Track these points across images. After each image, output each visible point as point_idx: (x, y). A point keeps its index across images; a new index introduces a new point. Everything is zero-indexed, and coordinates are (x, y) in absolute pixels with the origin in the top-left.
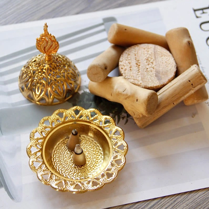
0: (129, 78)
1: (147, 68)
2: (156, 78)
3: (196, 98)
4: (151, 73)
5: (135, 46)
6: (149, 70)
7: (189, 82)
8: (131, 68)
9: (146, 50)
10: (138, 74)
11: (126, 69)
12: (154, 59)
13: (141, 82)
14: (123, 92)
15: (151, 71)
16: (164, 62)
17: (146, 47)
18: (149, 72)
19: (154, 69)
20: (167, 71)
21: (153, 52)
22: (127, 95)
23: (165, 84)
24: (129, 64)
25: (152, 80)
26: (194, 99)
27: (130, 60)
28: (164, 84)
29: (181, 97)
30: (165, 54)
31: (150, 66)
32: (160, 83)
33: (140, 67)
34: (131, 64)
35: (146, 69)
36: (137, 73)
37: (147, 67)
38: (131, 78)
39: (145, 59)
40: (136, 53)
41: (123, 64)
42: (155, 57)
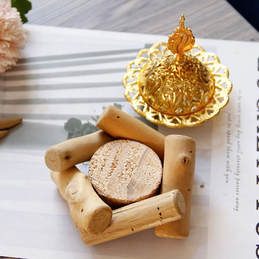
0: (94, 178)
1: (123, 174)
2: (127, 189)
3: (166, 232)
4: (123, 181)
5: (124, 141)
6: (123, 177)
7: (157, 210)
8: (104, 168)
9: (134, 150)
10: (108, 177)
11: (96, 166)
12: (137, 165)
13: (106, 188)
14: (73, 194)
15: (126, 179)
16: (147, 173)
17: (136, 146)
18: (123, 179)
19: (130, 178)
20: (145, 185)
21: (141, 156)
22: (74, 199)
23: (133, 201)
24: (103, 161)
25: (120, 191)
26: (165, 232)
27: (108, 156)
28: (131, 201)
29: (143, 224)
30: (155, 163)
31: (128, 172)
32: (128, 198)
33: (115, 169)
34: (106, 163)
35: (121, 174)
36: (107, 175)
37: (123, 172)
38: (96, 179)
39: (127, 161)
40: (120, 150)
41: (97, 158)
42: (140, 163)
